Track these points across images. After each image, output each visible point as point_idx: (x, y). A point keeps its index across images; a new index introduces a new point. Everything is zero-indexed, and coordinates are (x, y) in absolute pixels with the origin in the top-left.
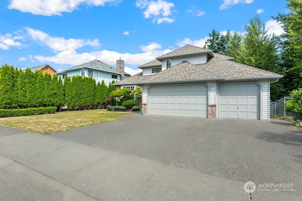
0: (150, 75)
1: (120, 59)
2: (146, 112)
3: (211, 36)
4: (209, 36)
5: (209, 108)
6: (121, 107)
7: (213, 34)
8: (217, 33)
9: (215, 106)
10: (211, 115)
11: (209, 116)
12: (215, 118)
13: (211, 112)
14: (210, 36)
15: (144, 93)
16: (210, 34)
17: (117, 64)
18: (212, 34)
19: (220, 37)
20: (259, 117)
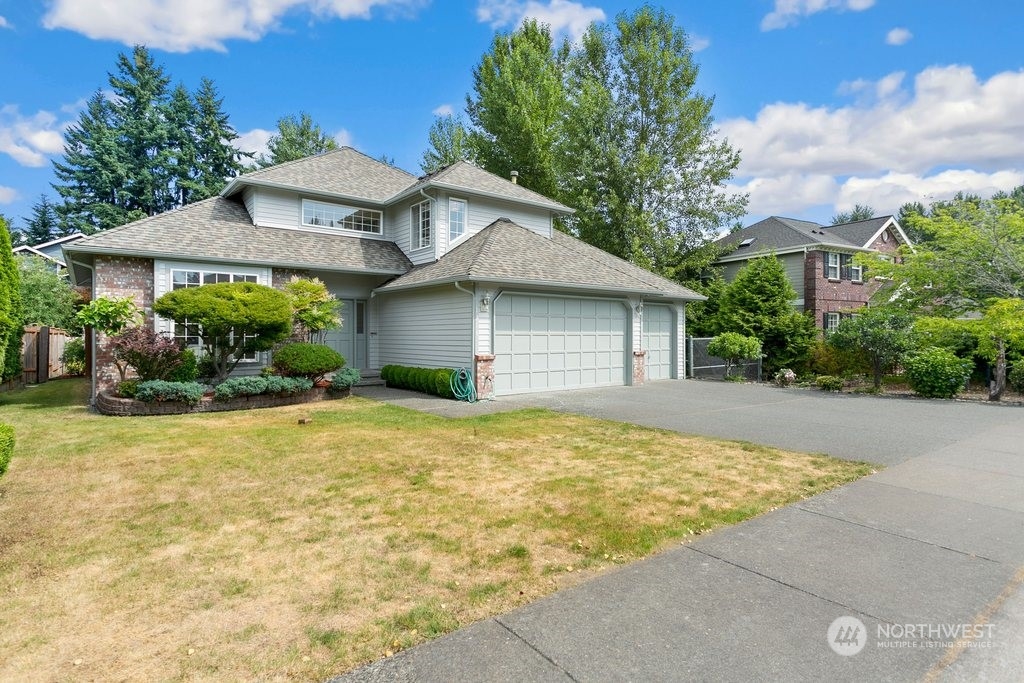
0: (297, 228)
2: (491, 389)
5: (635, 360)
9: (643, 355)
10: (637, 377)
11: (634, 381)
12: (642, 384)
13: (638, 369)
15: (480, 315)
20: (674, 375)
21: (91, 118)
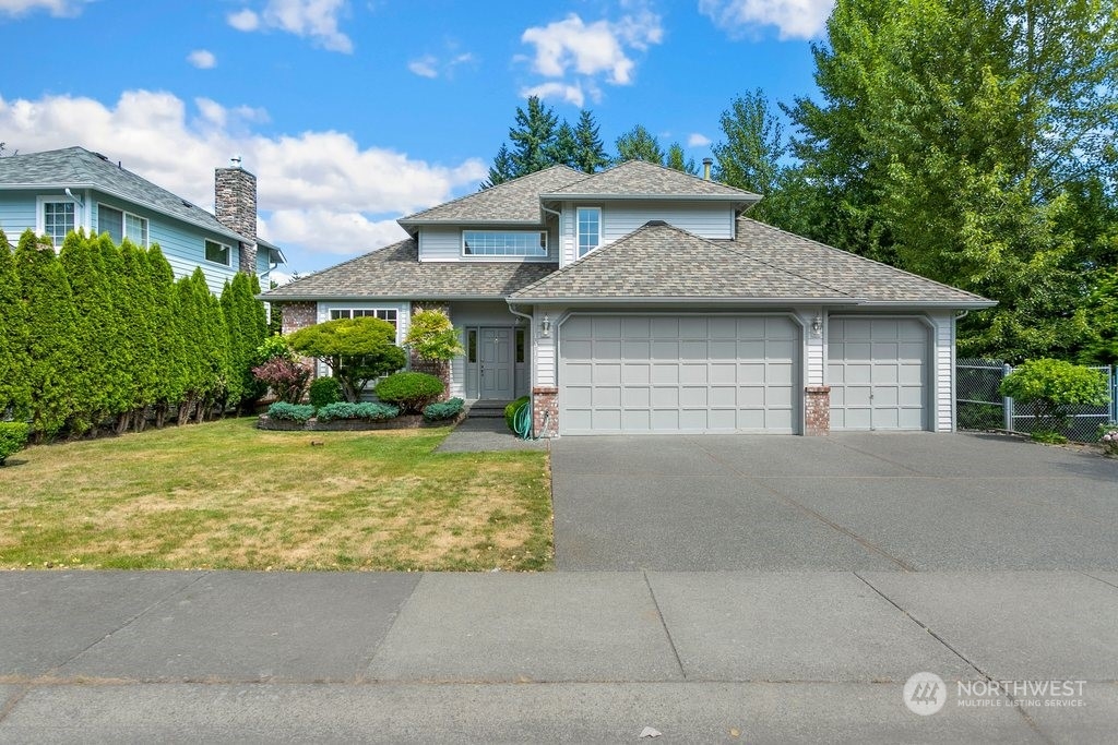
0: (457, 260)
1: (236, 165)
2: (554, 426)
3: (526, 120)
4: (518, 120)
5: (808, 400)
6: (370, 407)
7: (533, 117)
8: (545, 112)
9: (825, 392)
10: (813, 423)
11: (806, 429)
12: (825, 434)
13: (814, 412)
14: (522, 120)
15: (541, 341)
16: (520, 112)
17: (218, 189)
18: (527, 113)
19: (554, 129)
20: (928, 421)
21: (498, 172)
